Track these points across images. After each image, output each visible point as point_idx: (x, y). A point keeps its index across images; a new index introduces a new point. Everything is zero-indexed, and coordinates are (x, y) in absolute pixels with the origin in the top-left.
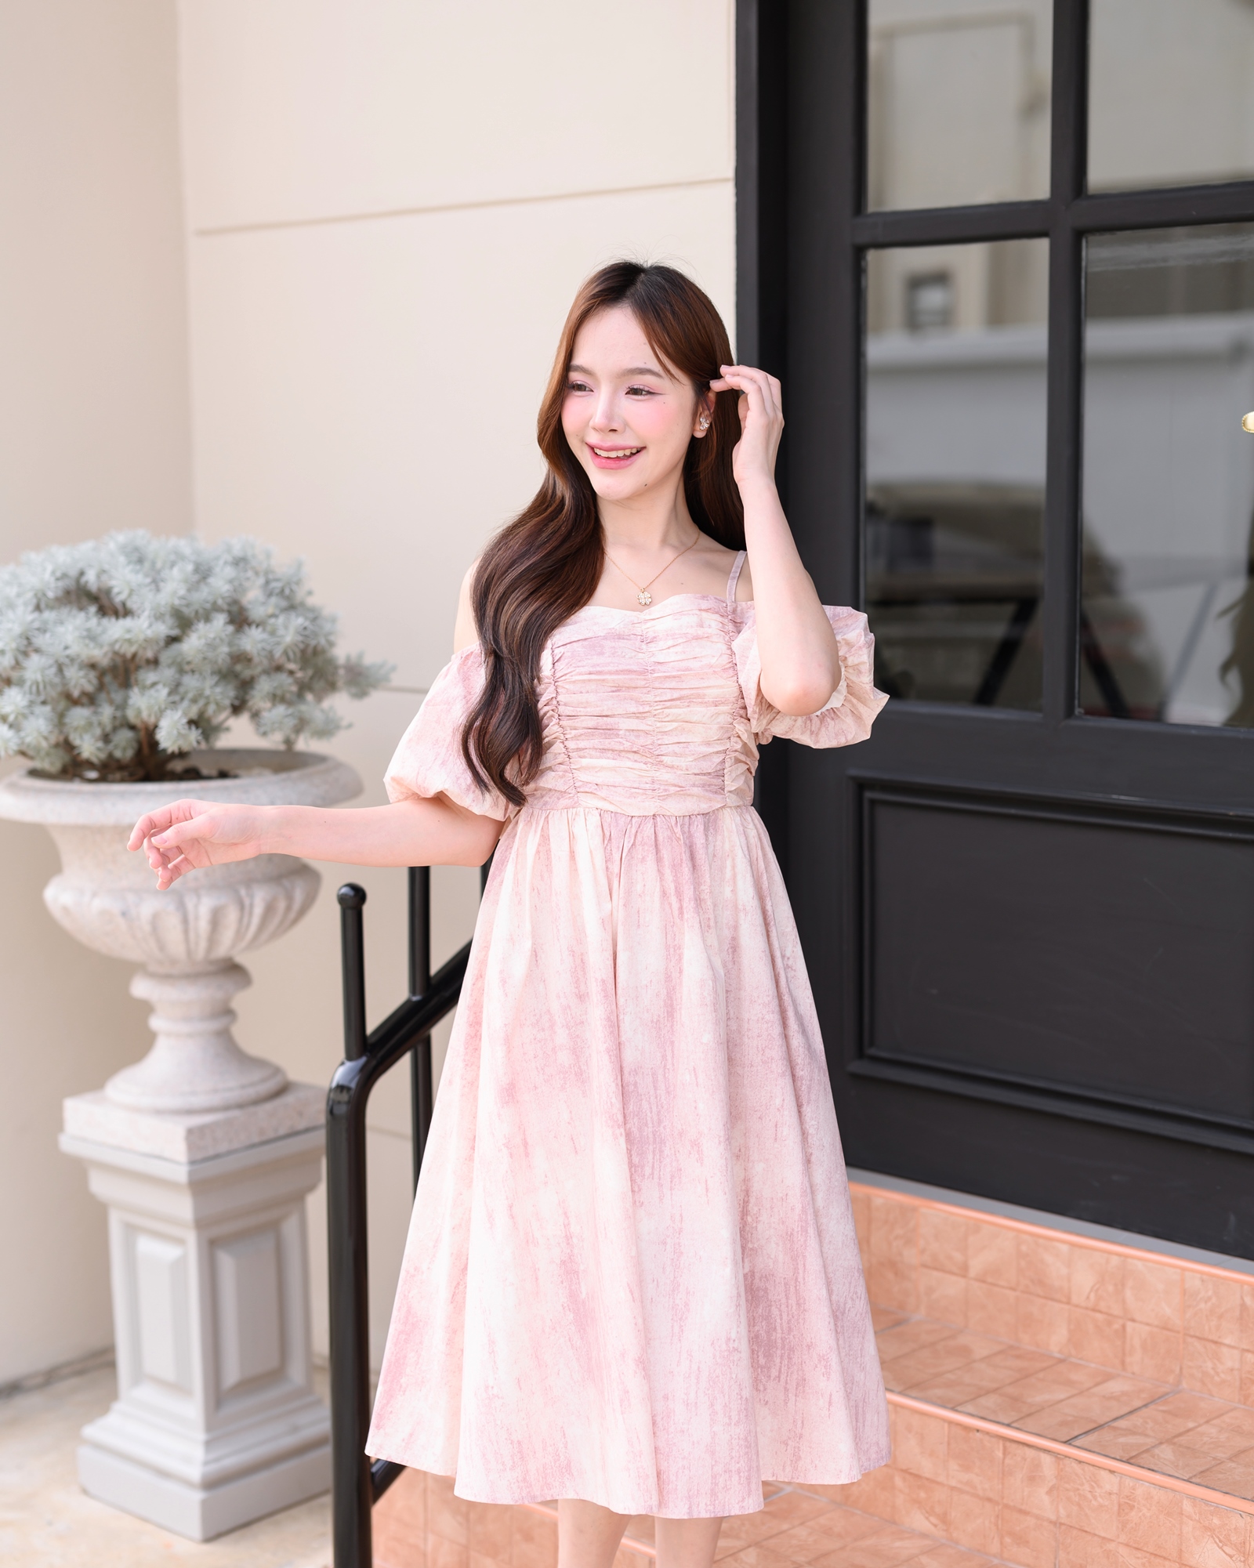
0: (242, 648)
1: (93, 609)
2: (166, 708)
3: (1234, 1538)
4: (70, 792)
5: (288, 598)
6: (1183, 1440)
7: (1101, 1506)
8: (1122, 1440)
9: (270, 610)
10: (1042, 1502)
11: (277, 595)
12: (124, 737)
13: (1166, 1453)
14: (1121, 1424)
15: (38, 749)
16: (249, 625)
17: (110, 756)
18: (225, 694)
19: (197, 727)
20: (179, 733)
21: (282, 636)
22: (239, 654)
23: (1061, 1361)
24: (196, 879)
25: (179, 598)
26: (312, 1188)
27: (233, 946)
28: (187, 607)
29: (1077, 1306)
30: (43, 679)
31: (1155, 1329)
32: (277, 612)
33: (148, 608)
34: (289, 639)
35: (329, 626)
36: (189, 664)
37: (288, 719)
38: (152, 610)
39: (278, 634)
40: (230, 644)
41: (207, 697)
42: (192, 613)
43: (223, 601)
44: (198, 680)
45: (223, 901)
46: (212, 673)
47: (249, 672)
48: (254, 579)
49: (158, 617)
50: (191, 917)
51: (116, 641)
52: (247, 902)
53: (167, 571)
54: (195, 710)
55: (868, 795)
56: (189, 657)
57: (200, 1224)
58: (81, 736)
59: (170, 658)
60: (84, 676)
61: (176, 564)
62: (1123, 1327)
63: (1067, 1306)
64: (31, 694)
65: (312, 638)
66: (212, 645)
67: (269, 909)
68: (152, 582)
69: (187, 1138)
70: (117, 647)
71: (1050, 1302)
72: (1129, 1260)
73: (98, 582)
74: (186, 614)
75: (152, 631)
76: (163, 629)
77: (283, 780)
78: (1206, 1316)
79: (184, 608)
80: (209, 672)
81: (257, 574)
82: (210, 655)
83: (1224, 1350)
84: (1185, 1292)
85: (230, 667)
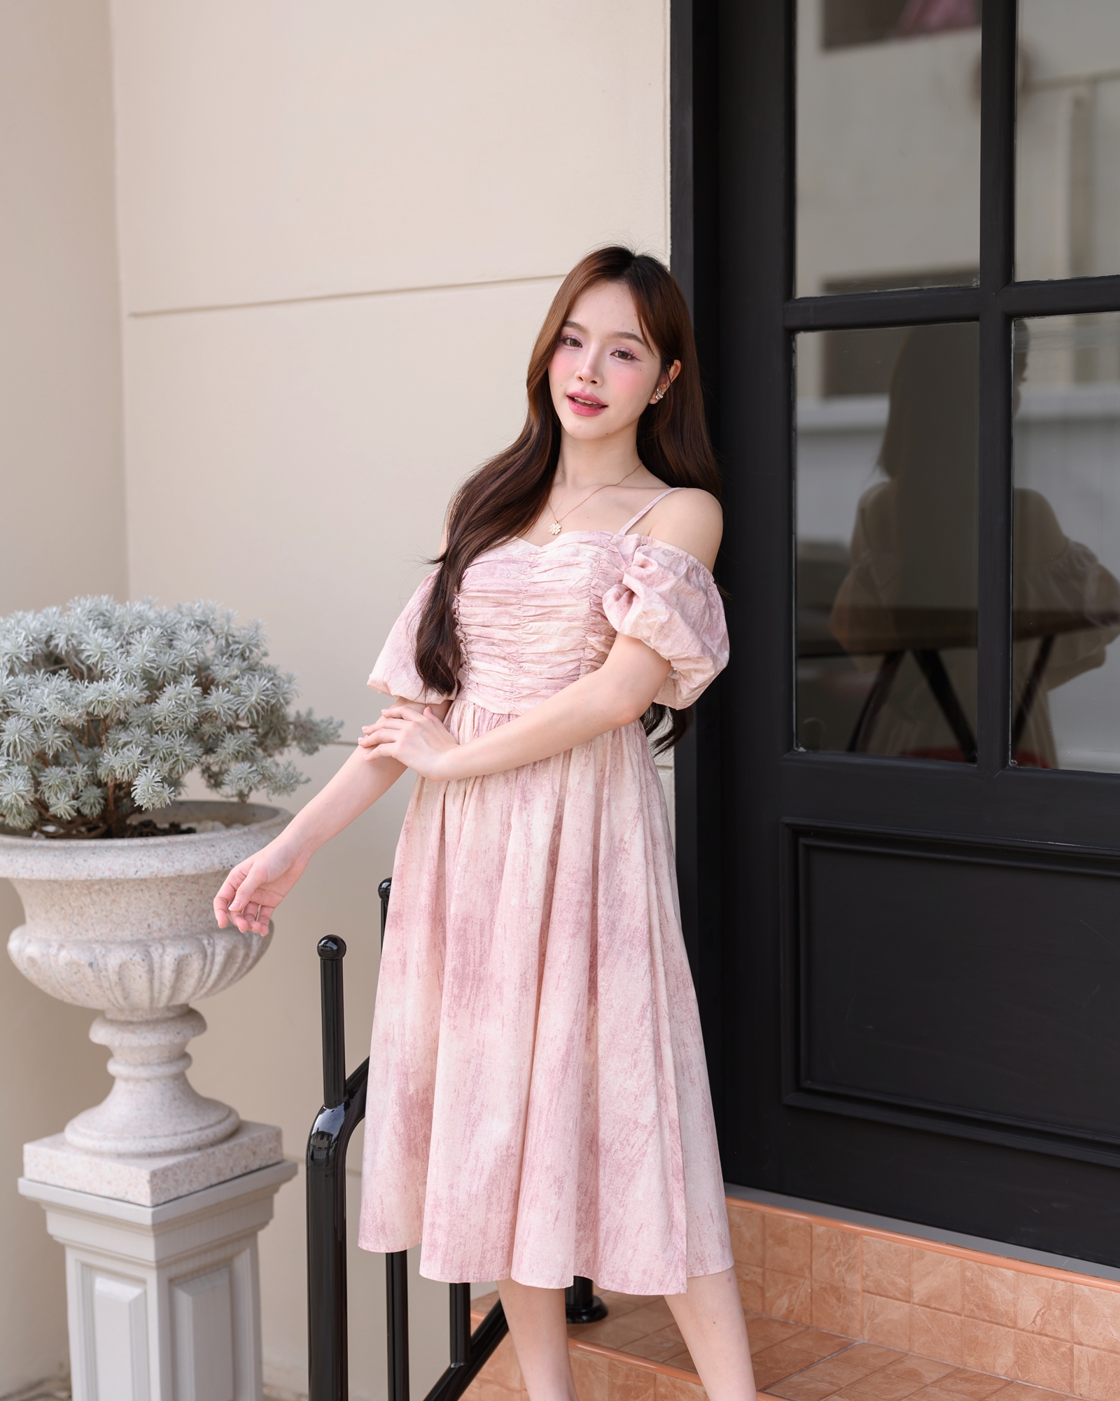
0: (210, 707)
1: (64, 673)
2: (140, 767)
4: (41, 847)
5: (247, 659)
9: (235, 672)
11: (237, 656)
12: (93, 794)
15: (13, 807)
16: (216, 686)
17: (78, 811)
18: (188, 749)
19: (170, 787)
20: (154, 791)
21: (246, 697)
22: (207, 714)
23: (1009, 1383)
24: (160, 930)
25: (147, 662)
26: (264, 1224)
27: (194, 994)
28: (157, 669)
29: (1022, 1330)
30: (20, 741)
31: (1103, 1352)
32: (239, 673)
33: (120, 670)
34: (253, 699)
35: (286, 686)
36: (158, 723)
37: (251, 776)
38: (124, 672)
39: (243, 694)
40: (199, 706)
41: (177, 756)
42: (161, 676)
43: (190, 664)
44: (167, 739)
45: (187, 951)
46: (181, 733)
47: (214, 731)
48: (212, 643)
49: (129, 679)
50: (156, 966)
51: (92, 702)
52: (209, 951)
53: (137, 635)
54: (167, 766)
55: (802, 841)
56: (159, 716)
57: (161, 1265)
58: (56, 794)
59: (141, 717)
60: (60, 737)
61: (143, 628)
62: (1071, 1350)
63: (1013, 1330)
64: (8, 755)
65: (272, 698)
66: (183, 707)
67: (230, 957)
68: (122, 646)
69: (151, 1181)
70: (91, 709)
71: (995, 1326)
72: (1075, 1285)
73: (68, 646)
74: (156, 678)
75: (125, 694)
76: (135, 691)
77: (245, 833)
79: (154, 671)
80: (178, 733)
81: (217, 637)
82: (180, 715)
85: (196, 724)
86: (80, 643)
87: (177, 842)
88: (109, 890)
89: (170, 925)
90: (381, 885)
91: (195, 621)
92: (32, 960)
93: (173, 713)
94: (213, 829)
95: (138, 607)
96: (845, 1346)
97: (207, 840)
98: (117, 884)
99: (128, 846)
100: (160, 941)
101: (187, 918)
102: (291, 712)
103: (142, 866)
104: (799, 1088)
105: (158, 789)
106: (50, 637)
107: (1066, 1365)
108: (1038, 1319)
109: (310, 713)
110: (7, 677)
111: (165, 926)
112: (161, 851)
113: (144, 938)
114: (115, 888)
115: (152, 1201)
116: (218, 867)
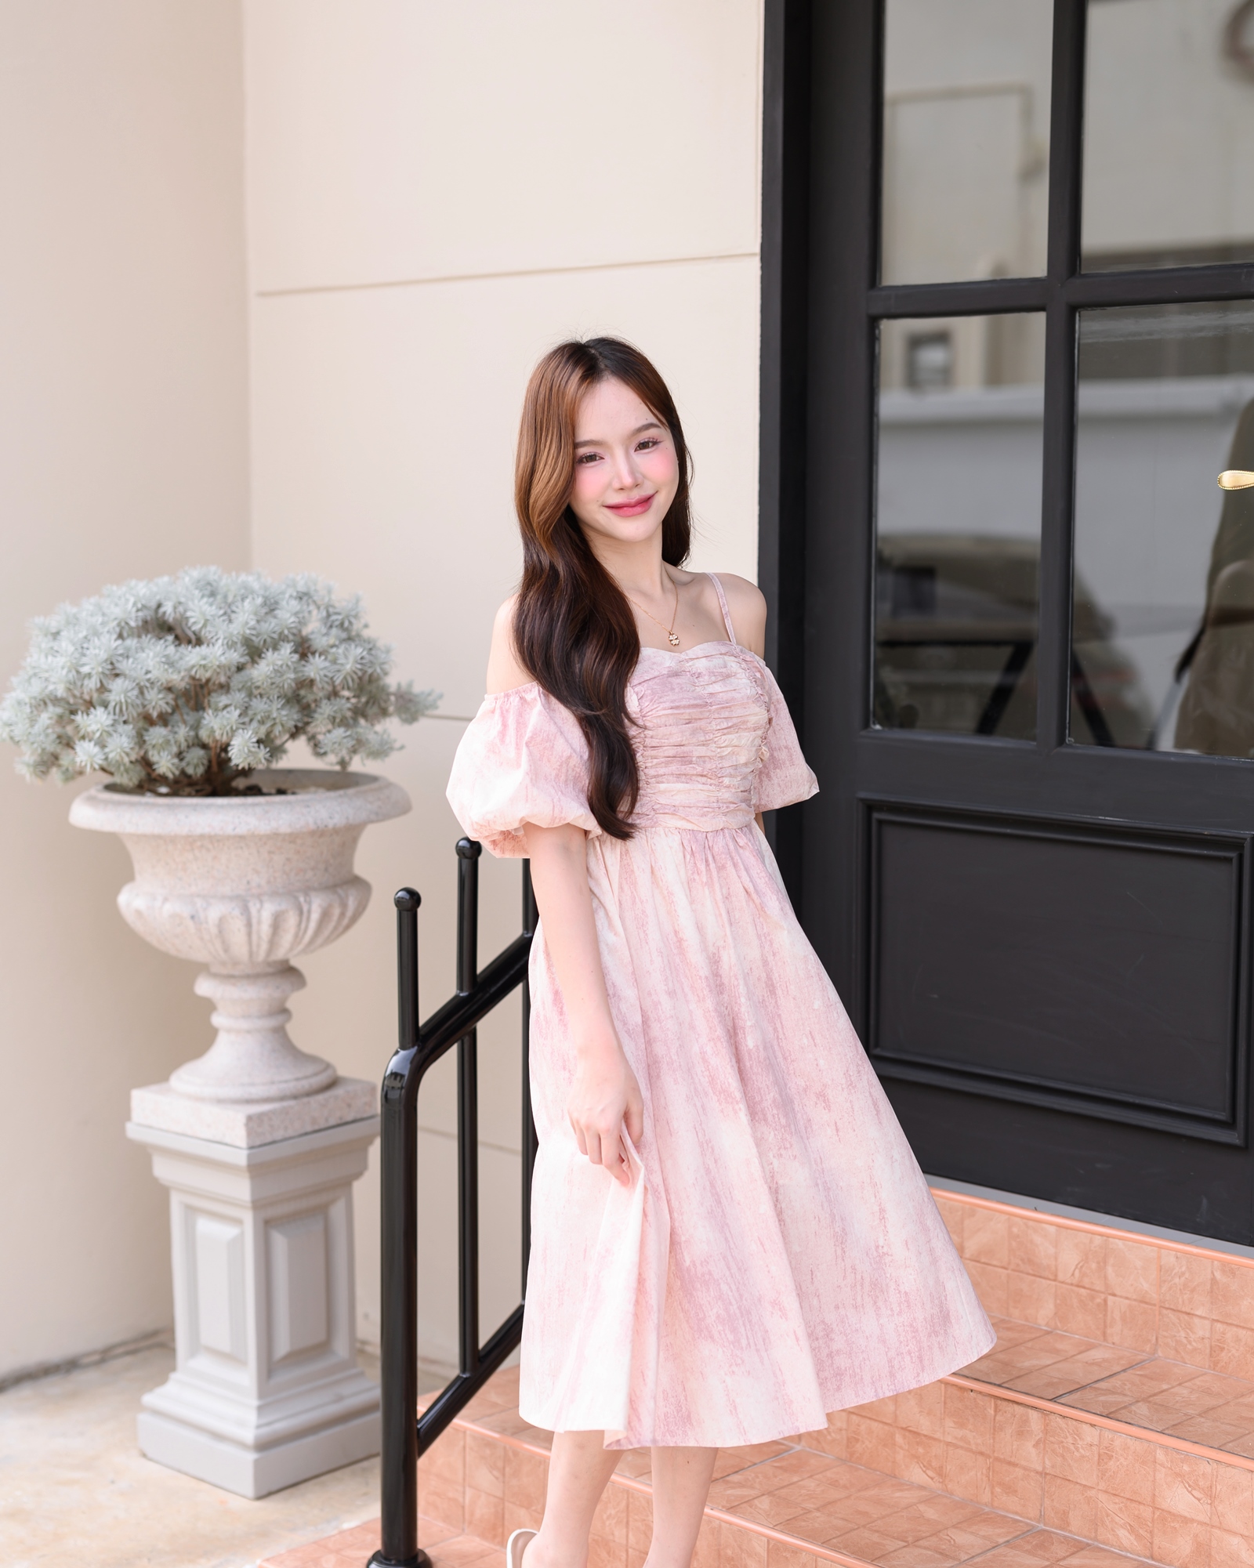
0: (306, 674)
1: (171, 638)
2: (237, 729)
3: (1201, 1483)
4: (147, 804)
5: (346, 630)
6: (1157, 1399)
7: (1083, 1457)
8: (1102, 1398)
9: (332, 641)
10: (1030, 1454)
11: (337, 626)
12: (196, 755)
13: (1142, 1409)
14: (1102, 1385)
15: (119, 764)
16: (313, 653)
17: (183, 772)
18: (288, 716)
19: (265, 747)
20: (250, 751)
21: (342, 665)
22: (304, 680)
23: (1048, 1333)
24: (259, 886)
25: (249, 629)
26: (358, 1175)
27: (291, 949)
28: (257, 637)
29: (1062, 1282)
30: (126, 701)
31: (1134, 1303)
32: (337, 642)
33: (222, 637)
34: (348, 667)
35: (384, 657)
36: (258, 687)
37: (345, 740)
38: (225, 638)
39: (339, 662)
40: (295, 671)
41: (274, 719)
42: (262, 643)
43: (289, 632)
44: (266, 703)
45: (284, 906)
46: (278, 697)
47: (312, 697)
48: (315, 612)
49: (231, 645)
50: (254, 921)
51: (193, 667)
52: (305, 908)
53: (239, 604)
54: (263, 730)
55: (876, 816)
56: (258, 681)
57: (257, 1205)
58: (159, 753)
59: (241, 682)
60: (163, 698)
61: (247, 597)
62: (1105, 1301)
63: (1054, 1283)
64: (115, 714)
65: (368, 667)
66: (280, 672)
67: (325, 915)
68: (225, 614)
69: (247, 1125)
70: (193, 673)
71: (1038, 1279)
72: (1111, 1239)
73: (175, 612)
74: (256, 644)
75: (226, 658)
76: (235, 656)
77: (340, 796)
78: (1180, 1290)
79: (254, 638)
80: (276, 697)
81: (318, 608)
82: (277, 680)
83: (1196, 1320)
84: (1160, 1268)
85: (294, 692)
86: (185, 611)
87: (274, 801)
88: (211, 846)
89: (269, 882)
90: (458, 843)
91: (298, 592)
92: (139, 913)
93: (271, 678)
95: (245, 578)
98: (218, 841)
100: (259, 897)
101: (285, 877)
102: (393, 681)
103: (240, 824)
105: (253, 749)
106: (159, 606)
107: (1100, 1316)
108: (1077, 1273)
109: (410, 685)
110: (116, 640)
111: (263, 882)
112: (259, 810)
113: (243, 893)
114: (216, 844)
115: (248, 1144)
116: (312, 827)
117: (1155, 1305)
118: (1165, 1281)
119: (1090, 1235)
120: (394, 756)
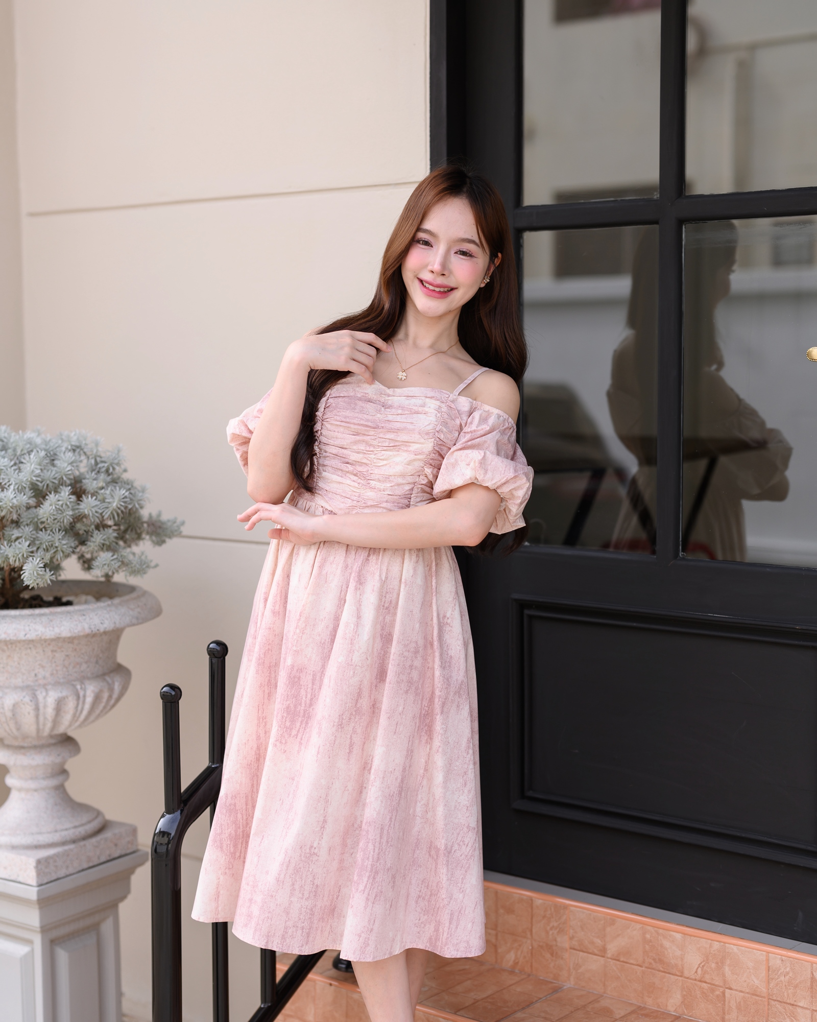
0: (82, 511)
2: (28, 556)
5: (112, 475)
9: (101, 484)
11: (103, 472)
16: (87, 494)
18: (65, 543)
19: (50, 571)
20: (38, 574)
21: (109, 503)
22: (79, 516)
23: (678, 1018)
24: (44, 678)
25: (35, 476)
26: (123, 898)
27: (70, 726)
28: (41, 482)
29: (687, 978)
31: (747, 995)
32: (104, 485)
33: (14, 483)
34: (115, 505)
35: (140, 494)
36: (42, 523)
37: (113, 563)
38: (16, 484)
39: (107, 500)
40: (73, 510)
41: (56, 547)
42: (45, 487)
43: (66, 477)
44: (49, 535)
45: (64, 693)
46: (59, 530)
47: (85, 529)
48: (85, 461)
49: (20, 490)
50: (41, 706)
52: (81, 694)
53: (27, 457)
54: (48, 556)
55: (527, 612)
56: (43, 517)
57: (44, 930)
59: (29, 518)
61: (32, 451)
62: (724, 993)
63: (681, 978)
65: (129, 504)
66: (61, 510)
67: (97, 698)
68: (15, 464)
69: (36, 867)
71: (667, 975)
72: (727, 945)
74: (41, 488)
75: (17, 500)
76: (25, 499)
77: (109, 605)
78: (786, 986)
79: (39, 484)
80: (57, 530)
81: (88, 458)
82: (59, 517)
83: (799, 1010)
84: (769, 969)
85: (71, 523)
87: (56, 613)
88: (5, 648)
89: (52, 674)
90: (209, 646)
91: (72, 445)
93: (54, 515)
94: (86, 602)
95: (29, 435)
96: (556, 990)
97: (80, 611)
98: (12, 644)
99: (20, 615)
100: (44, 686)
101: (65, 669)
102: (145, 513)
103: (30, 630)
104: (523, 796)
105: (41, 573)
107: (719, 1005)
108: (699, 971)
109: (159, 515)
111: (48, 675)
112: (44, 619)
113: (32, 684)
114: (10, 646)
115: (37, 882)
116: (87, 631)
117: (764, 997)
118: (772, 979)
119: (710, 941)
120: (151, 572)
